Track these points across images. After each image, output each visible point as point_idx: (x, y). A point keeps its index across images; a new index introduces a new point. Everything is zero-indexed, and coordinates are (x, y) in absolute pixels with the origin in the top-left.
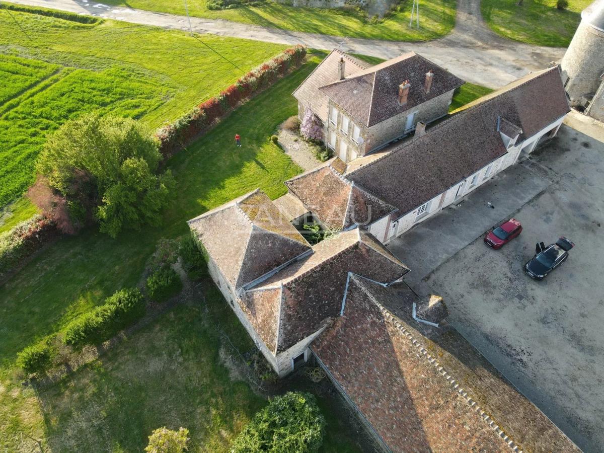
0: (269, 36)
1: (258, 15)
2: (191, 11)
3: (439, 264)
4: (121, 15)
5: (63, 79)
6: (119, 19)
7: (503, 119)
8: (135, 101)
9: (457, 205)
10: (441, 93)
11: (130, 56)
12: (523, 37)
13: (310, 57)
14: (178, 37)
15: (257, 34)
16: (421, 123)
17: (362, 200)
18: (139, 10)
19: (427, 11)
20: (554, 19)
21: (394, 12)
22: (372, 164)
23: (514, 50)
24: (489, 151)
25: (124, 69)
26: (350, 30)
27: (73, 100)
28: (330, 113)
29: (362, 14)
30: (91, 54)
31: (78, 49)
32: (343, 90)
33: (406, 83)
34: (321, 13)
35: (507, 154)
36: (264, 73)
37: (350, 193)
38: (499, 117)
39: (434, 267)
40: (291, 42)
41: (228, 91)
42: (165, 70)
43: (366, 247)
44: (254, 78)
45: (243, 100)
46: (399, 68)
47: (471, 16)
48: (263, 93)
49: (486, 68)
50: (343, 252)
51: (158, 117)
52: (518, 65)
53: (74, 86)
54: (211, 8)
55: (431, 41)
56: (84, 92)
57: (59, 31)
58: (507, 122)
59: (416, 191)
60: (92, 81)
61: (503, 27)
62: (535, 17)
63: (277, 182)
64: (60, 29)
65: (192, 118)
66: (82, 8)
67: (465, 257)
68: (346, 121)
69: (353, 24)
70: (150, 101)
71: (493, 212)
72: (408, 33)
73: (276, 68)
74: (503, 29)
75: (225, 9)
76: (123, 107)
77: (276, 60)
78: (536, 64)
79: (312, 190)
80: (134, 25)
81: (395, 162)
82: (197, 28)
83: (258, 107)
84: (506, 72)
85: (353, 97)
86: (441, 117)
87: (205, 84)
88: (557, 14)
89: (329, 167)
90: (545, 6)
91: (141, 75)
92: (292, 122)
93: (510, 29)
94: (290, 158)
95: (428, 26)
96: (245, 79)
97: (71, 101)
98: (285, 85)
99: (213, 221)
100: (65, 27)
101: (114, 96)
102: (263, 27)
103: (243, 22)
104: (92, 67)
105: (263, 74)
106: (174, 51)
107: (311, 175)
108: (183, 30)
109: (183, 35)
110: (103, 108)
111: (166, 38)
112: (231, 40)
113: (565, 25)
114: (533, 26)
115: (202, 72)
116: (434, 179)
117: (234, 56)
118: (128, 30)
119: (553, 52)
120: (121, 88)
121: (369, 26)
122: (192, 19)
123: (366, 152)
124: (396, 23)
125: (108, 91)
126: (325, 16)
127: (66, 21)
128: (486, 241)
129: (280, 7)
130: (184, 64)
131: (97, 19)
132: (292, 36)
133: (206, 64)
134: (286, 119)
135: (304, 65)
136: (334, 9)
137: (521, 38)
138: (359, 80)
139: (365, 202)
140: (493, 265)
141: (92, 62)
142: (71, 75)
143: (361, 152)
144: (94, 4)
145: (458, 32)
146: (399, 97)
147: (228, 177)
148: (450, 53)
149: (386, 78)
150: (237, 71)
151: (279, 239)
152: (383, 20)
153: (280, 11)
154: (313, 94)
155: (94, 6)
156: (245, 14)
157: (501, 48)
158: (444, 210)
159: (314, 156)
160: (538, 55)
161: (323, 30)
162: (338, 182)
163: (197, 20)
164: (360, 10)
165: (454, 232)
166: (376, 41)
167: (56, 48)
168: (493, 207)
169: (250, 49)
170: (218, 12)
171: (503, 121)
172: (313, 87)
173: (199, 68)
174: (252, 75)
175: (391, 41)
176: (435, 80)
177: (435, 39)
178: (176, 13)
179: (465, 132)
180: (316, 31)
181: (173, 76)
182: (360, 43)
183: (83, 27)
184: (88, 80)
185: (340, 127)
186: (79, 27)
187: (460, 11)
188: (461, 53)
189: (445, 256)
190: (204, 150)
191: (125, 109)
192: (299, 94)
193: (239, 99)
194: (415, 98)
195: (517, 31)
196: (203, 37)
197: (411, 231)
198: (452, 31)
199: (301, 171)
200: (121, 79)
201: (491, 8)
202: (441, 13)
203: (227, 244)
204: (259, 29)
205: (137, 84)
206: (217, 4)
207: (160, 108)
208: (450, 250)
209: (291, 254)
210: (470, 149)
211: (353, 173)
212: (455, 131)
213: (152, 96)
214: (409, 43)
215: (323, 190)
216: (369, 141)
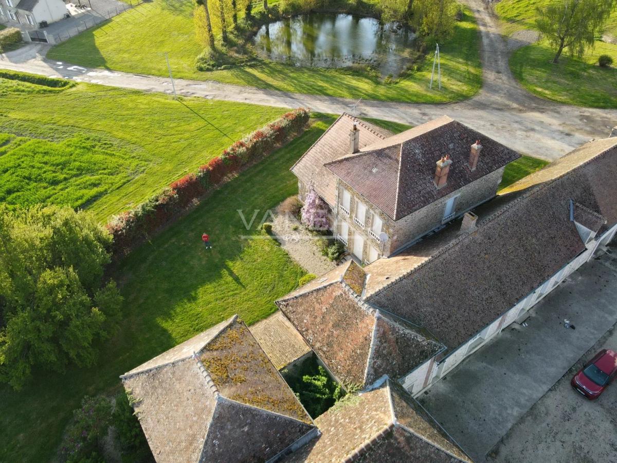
0: (267, 99)
1: (254, 76)
2: (179, 72)
3: (509, 425)
4: (97, 77)
5: (12, 152)
6: (94, 81)
7: (578, 204)
8: (93, 178)
9: (521, 324)
10: (491, 170)
11: (99, 123)
12: (565, 97)
13: (314, 122)
14: (159, 102)
15: (252, 96)
16: (470, 214)
17: (392, 337)
18: (119, 72)
19: (448, 70)
20: (598, 78)
21: (410, 71)
22: (404, 277)
23: (558, 113)
24: (563, 249)
25: (88, 139)
26: (360, 92)
27: (17, 178)
28: (340, 197)
29: (374, 74)
30: (52, 122)
31: (38, 116)
32: (357, 168)
33: (445, 159)
34: (327, 74)
35: (587, 251)
36: (257, 142)
37: (374, 327)
38: (571, 201)
39: (503, 432)
40: (292, 106)
41: (210, 165)
42: (137, 140)
43: (406, 434)
44: (244, 148)
45: (230, 175)
46: (433, 138)
47: (501, 74)
48: (256, 166)
49: (528, 134)
50: (368, 446)
51: (120, 198)
52: (567, 130)
53: (22, 160)
54: (201, 69)
55: (457, 103)
56: (33, 167)
57: (21, 96)
58: (584, 207)
59: (468, 313)
60: (46, 153)
61: (540, 87)
62: (575, 76)
63: (269, 289)
64: (24, 93)
65: (160, 202)
66: (54, 71)
67: (547, 414)
68: (362, 209)
69: (364, 85)
70: (113, 177)
71: (574, 335)
72: (429, 94)
73: (271, 135)
74: (539, 90)
75: (217, 70)
76: (79, 185)
77: (273, 126)
78: (588, 129)
79: (316, 317)
80: (110, 88)
81: (437, 272)
82: (182, 91)
83: (248, 184)
84: (554, 138)
85: (371, 178)
86: (488, 199)
87: (184, 156)
88: (601, 71)
89: (341, 283)
90: (585, 64)
91: (107, 146)
92: (291, 204)
93: (547, 89)
94: (287, 254)
95: (451, 86)
96: (233, 150)
97: (14, 178)
98: (282, 156)
99: (158, 380)
100: (29, 91)
101: (70, 172)
102: (259, 88)
103: (237, 84)
104: (51, 136)
105: (255, 144)
106: (152, 117)
107: (315, 294)
108: (166, 93)
109: (165, 99)
110: (53, 187)
111: (145, 102)
112: (221, 103)
113: (613, 83)
114: (575, 86)
115: (182, 141)
116: (492, 293)
117: (223, 121)
118: (103, 93)
119: (604, 115)
120: (81, 162)
121: (383, 87)
122: (177, 81)
123: (391, 252)
124: (414, 84)
125: (64, 165)
126: (332, 76)
127: (31, 84)
128: (574, 386)
129: (279, 67)
130: (161, 132)
131: (69, 82)
132: (293, 98)
133: (189, 131)
134: (283, 200)
135: (307, 131)
136: (342, 69)
137: (563, 98)
138: (380, 154)
139: (397, 339)
140: (592, 427)
141: (51, 131)
142: (23, 146)
143: (384, 250)
144: (69, 67)
145: (488, 93)
146: (436, 178)
147: (203, 283)
148: (481, 116)
149: (417, 151)
150: (226, 139)
151: (261, 415)
152: (398, 80)
153: (280, 72)
154: (318, 170)
155: (69, 69)
156: (239, 76)
157: (542, 110)
158: (504, 332)
159: (320, 251)
160: (587, 118)
161: (329, 92)
162: (355, 309)
163: (184, 82)
164: (371, 70)
165: (523, 369)
166: (391, 103)
167: (12, 115)
168: (573, 327)
169: (242, 113)
170: (209, 73)
171: (577, 207)
172: (317, 160)
173: (180, 136)
174: (242, 145)
175: (410, 103)
176: (482, 153)
177: (461, 101)
178: (160, 75)
179: (530, 223)
180: (321, 93)
181: (147, 147)
182: (373, 106)
183: (50, 91)
184: (41, 153)
185: (354, 216)
186: (45, 91)
187: (486, 70)
188: (494, 116)
189: (516, 412)
190: (174, 243)
191: (81, 189)
192: (299, 170)
193: (223, 175)
194: (457, 178)
195: (557, 91)
196: (189, 102)
197: (461, 367)
198: (481, 91)
199: (302, 272)
200: (82, 150)
201: (521, 66)
202: (465, 72)
203: (175, 424)
204: (255, 91)
205: (101, 157)
206: (209, 65)
207: (124, 186)
208: (523, 401)
209: (282, 440)
210: (537, 247)
211: (377, 294)
212: (516, 222)
213: (117, 171)
214: (432, 106)
215: (332, 319)
216: (395, 238)
